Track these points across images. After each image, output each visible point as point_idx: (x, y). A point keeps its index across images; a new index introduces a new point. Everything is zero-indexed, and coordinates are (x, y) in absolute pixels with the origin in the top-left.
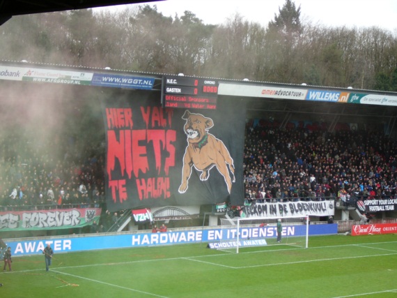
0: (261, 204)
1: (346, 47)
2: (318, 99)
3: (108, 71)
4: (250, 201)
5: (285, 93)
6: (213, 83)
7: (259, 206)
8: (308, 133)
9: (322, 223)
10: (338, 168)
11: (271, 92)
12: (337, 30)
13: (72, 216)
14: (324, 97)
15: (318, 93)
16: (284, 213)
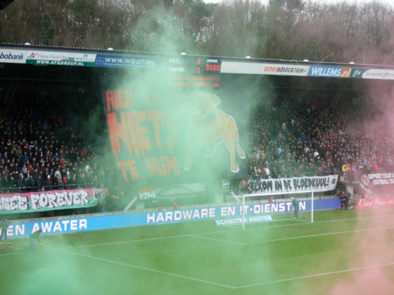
0: (266, 181)
1: (347, 23)
2: (321, 74)
3: (110, 52)
4: (255, 178)
5: (287, 70)
6: (216, 61)
7: (264, 182)
8: (311, 109)
9: (326, 198)
10: (341, 142)
11: (273, 69)
12: (338, 5)
13: (81, 195)
14: (326, 73)
15: (321, 69)
16: (289, 188)
